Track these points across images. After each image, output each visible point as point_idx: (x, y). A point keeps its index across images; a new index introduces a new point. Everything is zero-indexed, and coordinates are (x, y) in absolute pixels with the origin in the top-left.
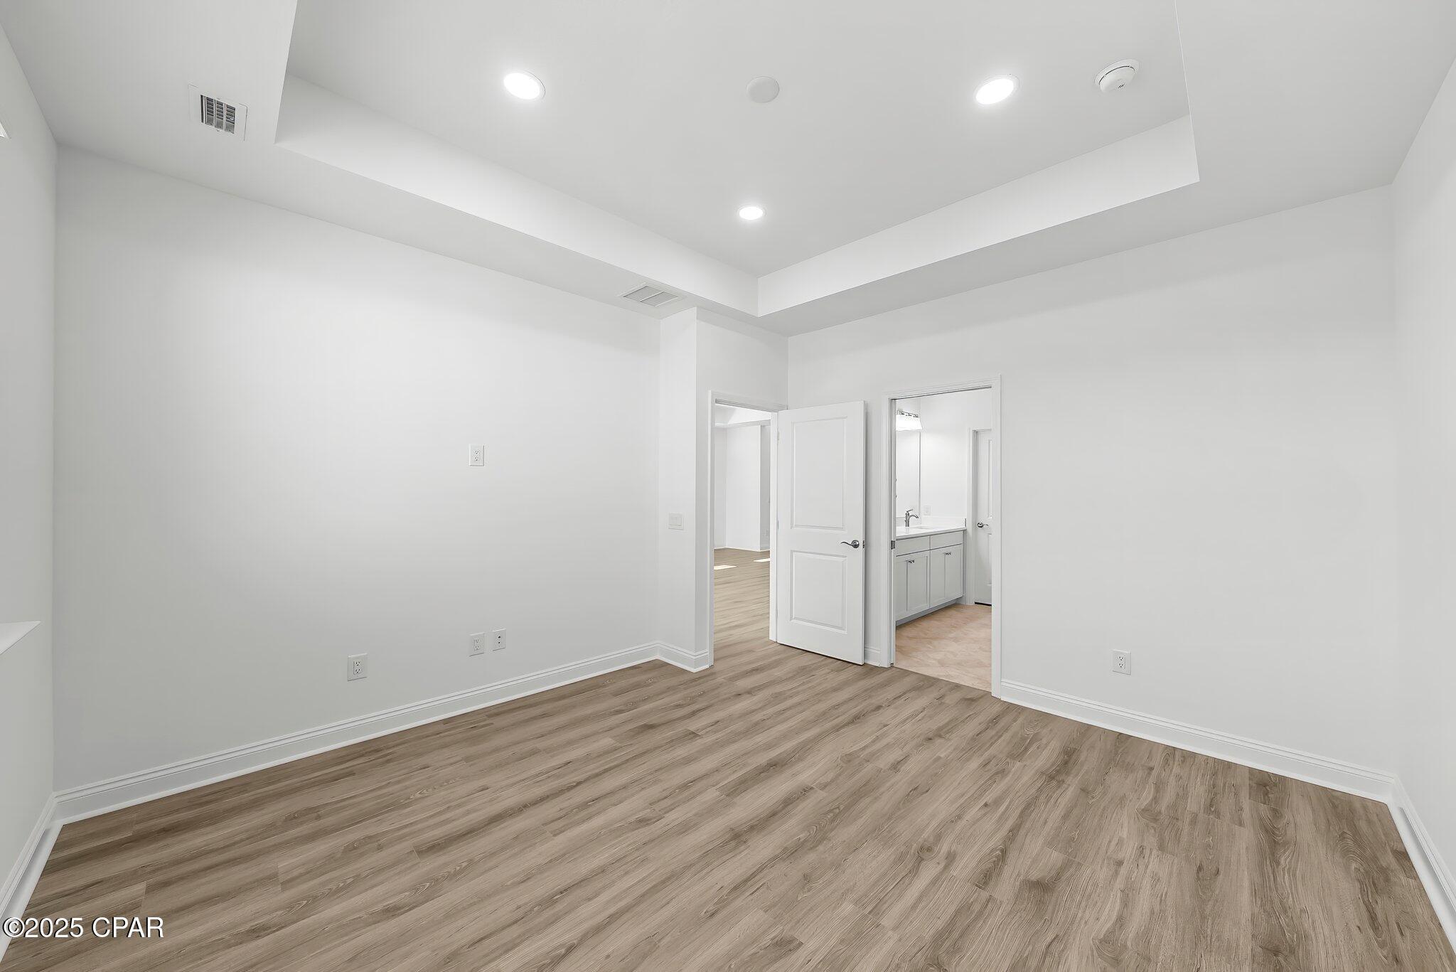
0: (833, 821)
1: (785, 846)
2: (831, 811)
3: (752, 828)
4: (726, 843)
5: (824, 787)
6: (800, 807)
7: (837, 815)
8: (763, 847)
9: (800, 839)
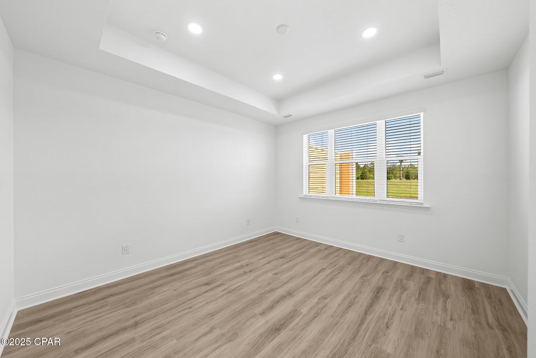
0: (256, 301)
1: (274, 292)
2: (255, 304)
3: (285, 297)
4: (293, 292)
5: (255, 316)
6: (267, 305)
7: (253, 303)
8: (281, 291)
9: (269, 294)
